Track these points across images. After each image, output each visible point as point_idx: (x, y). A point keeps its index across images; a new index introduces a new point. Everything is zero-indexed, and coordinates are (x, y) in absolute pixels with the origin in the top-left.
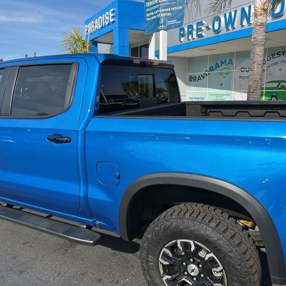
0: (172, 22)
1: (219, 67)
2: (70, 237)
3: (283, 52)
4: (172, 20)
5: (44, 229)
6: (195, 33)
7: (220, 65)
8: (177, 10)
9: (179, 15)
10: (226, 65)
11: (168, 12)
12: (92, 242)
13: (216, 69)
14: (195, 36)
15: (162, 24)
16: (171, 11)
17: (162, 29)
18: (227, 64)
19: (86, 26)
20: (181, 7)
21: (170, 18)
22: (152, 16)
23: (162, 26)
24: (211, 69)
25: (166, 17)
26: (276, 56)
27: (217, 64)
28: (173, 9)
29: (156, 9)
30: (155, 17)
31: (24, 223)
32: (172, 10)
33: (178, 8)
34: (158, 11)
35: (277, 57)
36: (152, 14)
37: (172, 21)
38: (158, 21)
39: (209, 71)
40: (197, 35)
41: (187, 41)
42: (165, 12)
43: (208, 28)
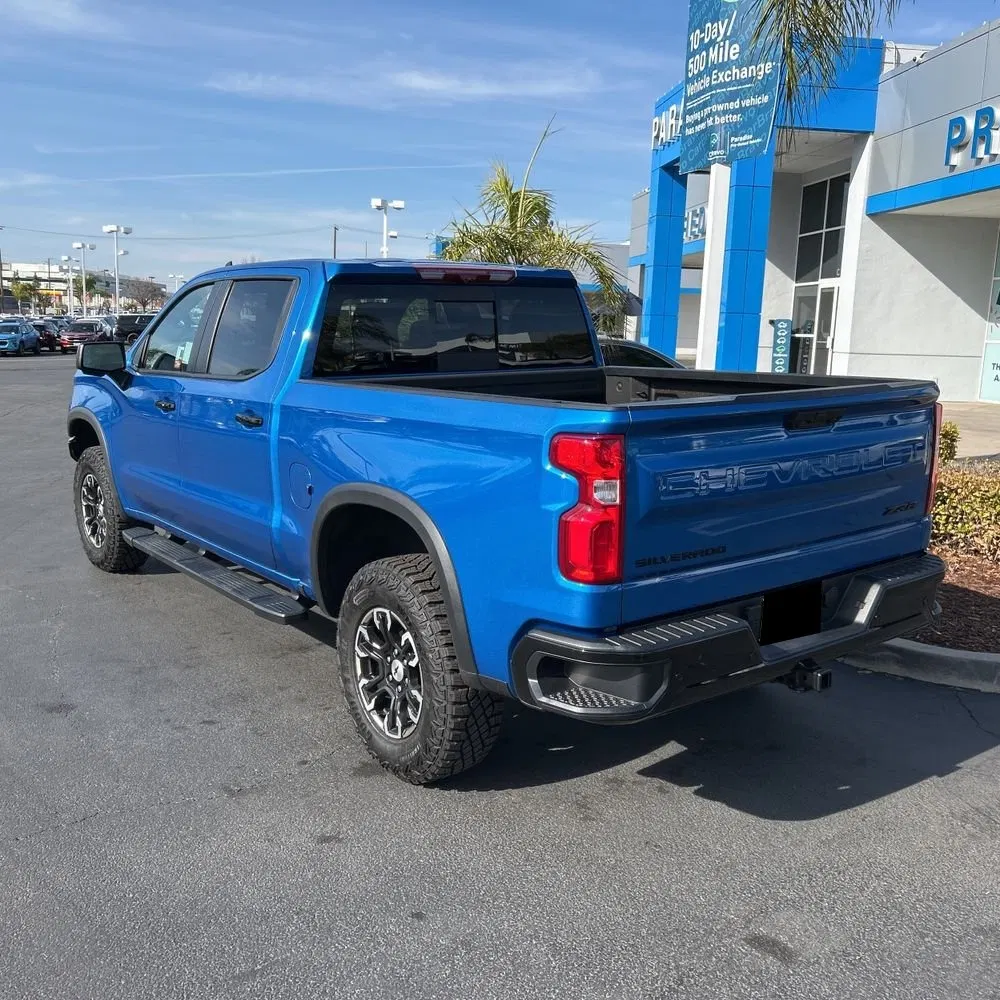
0: (743, 142)
2: (256, 606)
4: (743, 135)
5: (229, 590)
6: (998, 136)
8: (756, 106)
9: (759, 121)
11: (734, 112)
12: (283, 616)
14: (997, 148)
15: (715, 145)
16: (742, 110)
17: (714, 161)
19: (656, 120)
20: (766, 99)
21: (736, 130)
22: (697, 123)
23: (716, 153)
25: (728, 125)
28: (747, 103)
29: (705, 105)
30: (702, 126)
31: (207, 579)
32: (743, 105)
33: (757, 101)
34: (709, 108)
36: (697, 116)
37: (741, 139)
38: (709, 139)
41: (971, 166)
42: (725, 112)
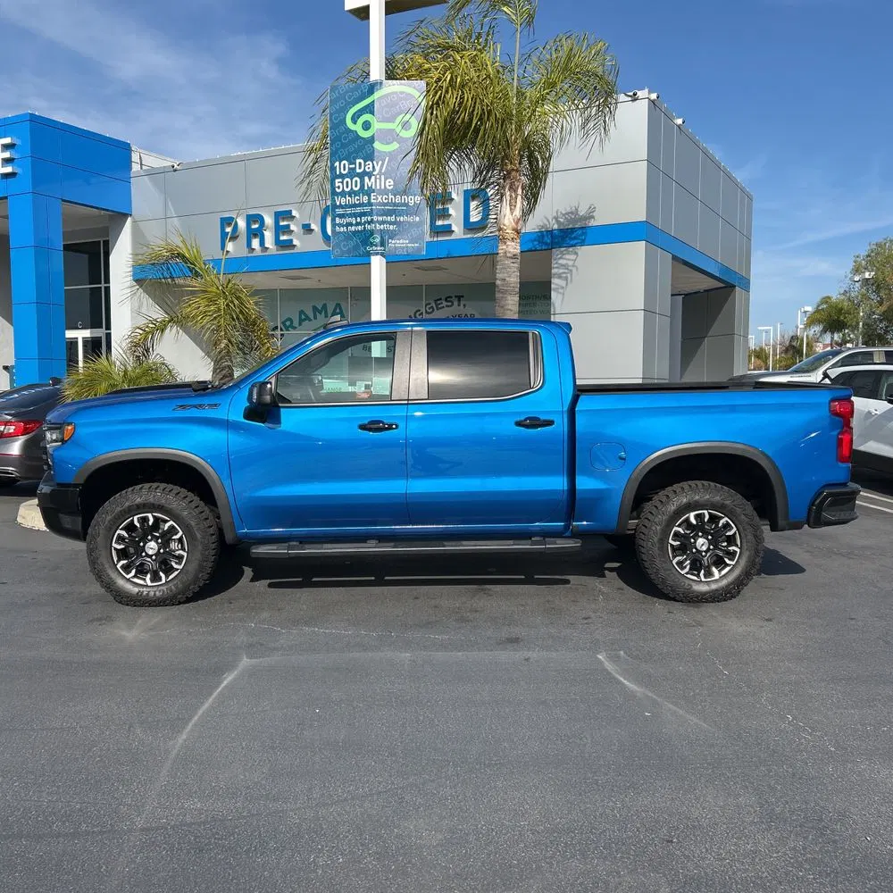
1: (310, 320)
3: (459, 298)
6: (269, 236)
7: (312, 317)
8: (409, 222)
10: (326, 316)
11: (391, 223)
13: (300, 324)
14: (269, 242)
15: (377, 243)
16: (396, 223)
17: (377, 254)
18: (329, 315)
21: (394, 235)
23: (378, 248)
24: (288, 323)
25: (385, 231)
26: (445, 303)
27: (302, 312)
28: (401, 219)
30: (359, 228)
32: (398, 220)
34: (369, 217)
35: (447, 306)
36: (353, 220)
38: (370, 237)
39: (281, 330)
40: (278, 242)
41: (244, 253)
42: (383, 222)
43: (307, 229)
